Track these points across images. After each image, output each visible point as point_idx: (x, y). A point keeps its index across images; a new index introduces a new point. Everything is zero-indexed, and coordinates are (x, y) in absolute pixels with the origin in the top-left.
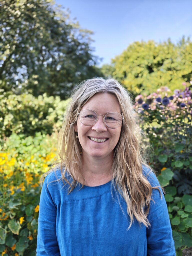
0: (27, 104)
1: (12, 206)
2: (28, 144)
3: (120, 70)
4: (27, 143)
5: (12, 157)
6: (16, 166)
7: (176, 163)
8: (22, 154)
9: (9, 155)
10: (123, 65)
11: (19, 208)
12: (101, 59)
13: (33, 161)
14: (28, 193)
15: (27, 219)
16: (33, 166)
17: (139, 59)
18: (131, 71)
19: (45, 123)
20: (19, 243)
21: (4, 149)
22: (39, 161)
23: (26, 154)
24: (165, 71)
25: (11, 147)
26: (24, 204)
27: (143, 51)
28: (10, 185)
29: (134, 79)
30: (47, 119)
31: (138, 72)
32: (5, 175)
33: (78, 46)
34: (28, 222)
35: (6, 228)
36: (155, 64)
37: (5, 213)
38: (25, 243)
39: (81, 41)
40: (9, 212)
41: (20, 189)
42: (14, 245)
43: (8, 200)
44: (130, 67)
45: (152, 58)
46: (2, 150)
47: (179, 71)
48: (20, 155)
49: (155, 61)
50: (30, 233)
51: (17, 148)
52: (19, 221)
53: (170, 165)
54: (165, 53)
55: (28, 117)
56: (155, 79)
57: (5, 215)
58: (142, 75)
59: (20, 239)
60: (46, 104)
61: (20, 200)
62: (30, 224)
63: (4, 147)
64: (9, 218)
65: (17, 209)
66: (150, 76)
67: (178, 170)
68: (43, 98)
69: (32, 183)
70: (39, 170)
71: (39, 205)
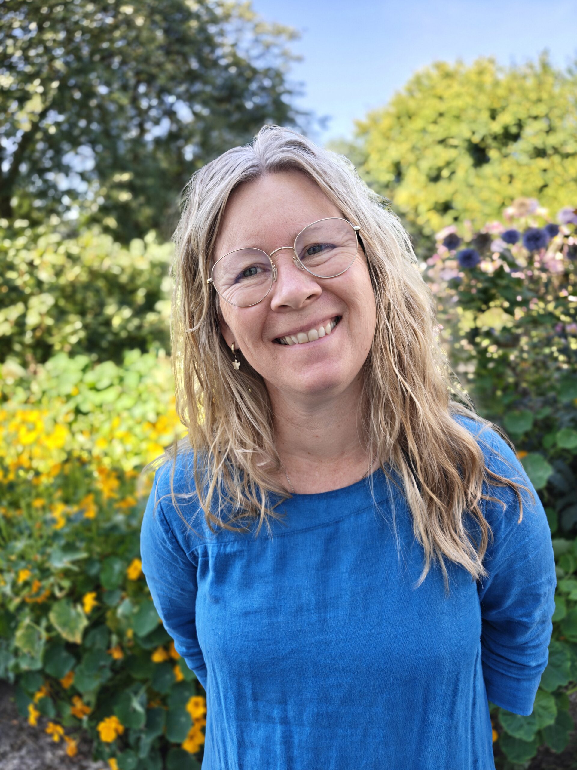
0: (96, 265)
1: (60, 560)
2: (101, 386)
3: (380, 160)
4: (99, 380)
5: (55, 422)
6: (68, 448)
7: (559, 435)
8: (85, 414)
9: (48, 415)
10: (393, 140)
11: (80, 567)
12: (324, 121)
13: (120, 432)
14: (106, 525)
15: (106, 600)
16: (118, 449)
17: (444, 121)
18: (418, 159)
19: (151, 324)
20: (82, 666)
21: (33, 399)
22: (136, 435)
23: (98, 412)
24: (524, 159)
25: (54, 393)
26: (96, 557)
27: (458, 95)
28: (51, 503)
29: (426, 186)
30: (159, 312)
31: (441, 163)
32: (38, 474)
33: (249, 80)
34: (108, 608)
35: (44, 623)
36: (495, 138)
37: (40, 580)
38: (102, 668)
39: (259, 65)
40: (52, 580)
41: (82, 512)
42: (67, 672)
43: (47, 545)
44: (413, 149)
45: (485, 115)
46: (26, 402)
47: (570, 159)
48: (81, 418)
49: (496, 127)
50: (114, 638)
51: (69, 397)
52: (83, 605)
53: (540, 444)
54: (527, 99)
55: (102, 305)
56: (494, 184)
57: (41, 589)
58: (453, 173)
59: (86, 657)
60: (153, 265)
61: (82, 545)
62: (114, 613)
63: (33, 393)
64: (53, 597)
65: (75, 568)
66: (478, 176)
67: (565, 459)
68: (146, 246)
69: (116, 496)
70: (135, 461)
71: (139, 558)
